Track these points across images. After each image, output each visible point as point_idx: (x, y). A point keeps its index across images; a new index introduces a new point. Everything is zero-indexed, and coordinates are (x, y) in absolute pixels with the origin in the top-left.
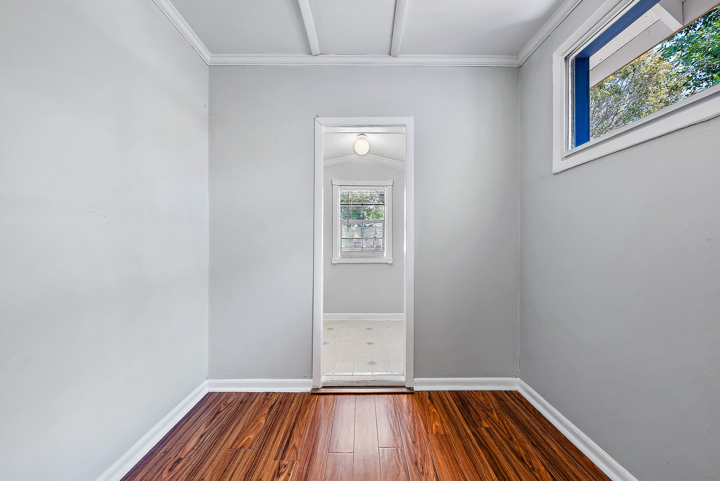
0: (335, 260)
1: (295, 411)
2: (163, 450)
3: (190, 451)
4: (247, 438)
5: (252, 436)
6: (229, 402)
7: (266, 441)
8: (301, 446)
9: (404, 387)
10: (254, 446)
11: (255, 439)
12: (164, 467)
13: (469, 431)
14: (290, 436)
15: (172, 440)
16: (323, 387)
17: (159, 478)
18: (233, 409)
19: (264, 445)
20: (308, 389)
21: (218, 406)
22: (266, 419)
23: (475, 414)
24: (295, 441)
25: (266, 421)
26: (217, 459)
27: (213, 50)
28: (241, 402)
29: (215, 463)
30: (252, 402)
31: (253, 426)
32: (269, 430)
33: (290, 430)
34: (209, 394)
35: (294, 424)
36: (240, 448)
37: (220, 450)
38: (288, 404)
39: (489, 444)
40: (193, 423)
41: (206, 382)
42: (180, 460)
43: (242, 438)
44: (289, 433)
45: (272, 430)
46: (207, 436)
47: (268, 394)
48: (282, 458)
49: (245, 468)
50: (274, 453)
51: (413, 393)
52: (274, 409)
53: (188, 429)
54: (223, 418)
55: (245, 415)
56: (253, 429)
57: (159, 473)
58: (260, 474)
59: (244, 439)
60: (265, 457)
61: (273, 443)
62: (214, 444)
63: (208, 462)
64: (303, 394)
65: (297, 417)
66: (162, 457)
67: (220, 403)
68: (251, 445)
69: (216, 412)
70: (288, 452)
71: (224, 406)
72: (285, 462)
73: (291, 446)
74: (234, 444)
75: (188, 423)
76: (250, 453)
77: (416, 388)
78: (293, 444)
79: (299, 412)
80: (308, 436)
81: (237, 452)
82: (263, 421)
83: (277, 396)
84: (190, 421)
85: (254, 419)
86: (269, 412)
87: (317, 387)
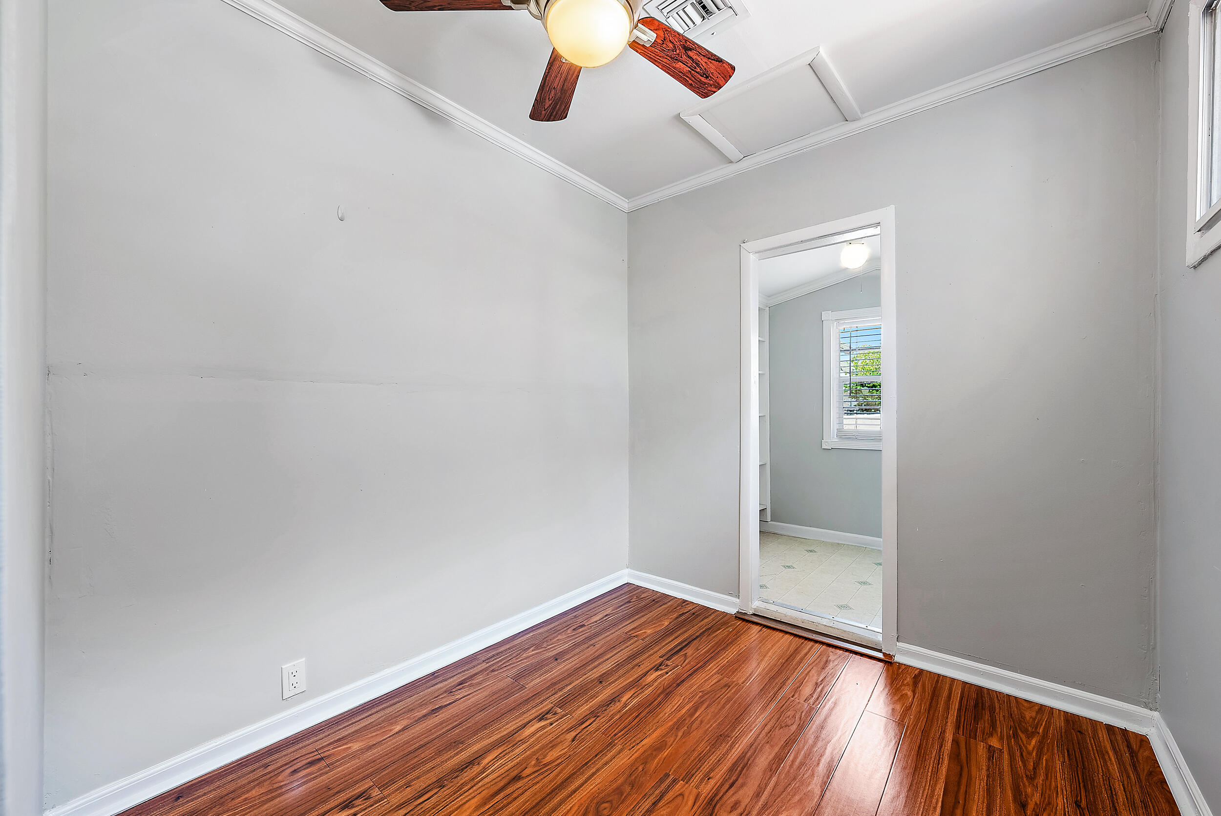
0: (827, 442)
1: (705, 626)
2: (574, 614)
3: (593, 623)
4: (644, 631)
5: (649, 632)
6: (642, 596)
7: (660, 640)
8: (692, 657)
9: (880, 651)
10: (647, 639)
11: (650, 635)
12: (570, 626)
13: (949, 736)
14: (686, 646)
15: (583, 610)
16: (754, 615)
17: (565, 632)
18: (643, 603)
19: (656, 642)
20: (733, 611)
21: (631, 596)
22: (670, 623)
23: (986, 725)
24: (689, 651)
25: (669, 625)
26: (611, 636)
27: (628, 196)
28: (654, 600)
29: (609, 638)
30: (664, 604)
31: (655, 624)
32: (668, 633)
33: (690, 639)
34: (628, 584)
35: (697, 637)
36: (634, 637)
37: (617, 631)
38: (702, 617)
39: (973, 762)
40: (604, 603)
41: (627, 571)
42: (583, 626)
43: (640, 629)
44: (687, 642)
45: (672, 633)
46: (611, 617)
47: (685, 601)
48: (668, 659)
49: (631, 652)
50: (662, 652)
51: (891, 663)
52: (683, 617)
53: (598, 606)
54: (631, 608)
55: (652, 612)
56: (654, 626)
57: (565, 629)
58: (641, 662)
59: (641, 630)
60: (652, 652)
61: (666, 644)
62: (614, 625)
63: (603, 636)
64: (725, 614)
65: (704, 632)
66: (572, 619)
67: (634, 595)
68: (645, 638)
69: (627, 601)
70: (677, 657)
71: (636, 598)
72: (669, 663)
73: (682, 653)
74: (630, 631)
75: (600, 601)
76: (640, 644)
77: (899, 659)
78: (685, 652)
79: (709, 629)
80: (705, 652)
81: (630, 638)
82: (666, 624)
83: (694, 607)
84: (603, 600)
85: (659, 618)
86: (677, 618)
87: (746, 612)
